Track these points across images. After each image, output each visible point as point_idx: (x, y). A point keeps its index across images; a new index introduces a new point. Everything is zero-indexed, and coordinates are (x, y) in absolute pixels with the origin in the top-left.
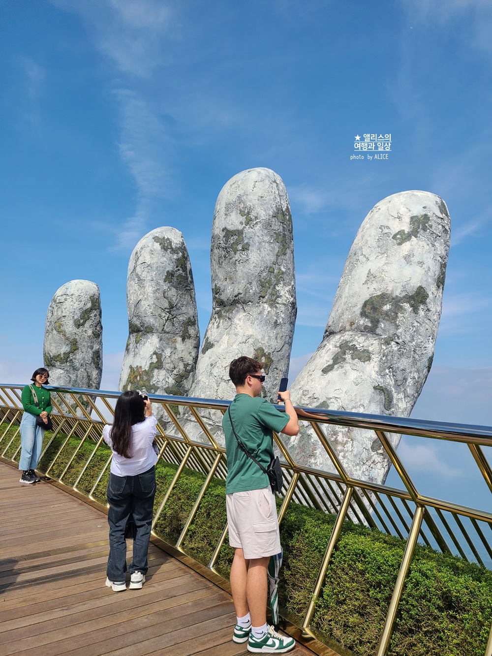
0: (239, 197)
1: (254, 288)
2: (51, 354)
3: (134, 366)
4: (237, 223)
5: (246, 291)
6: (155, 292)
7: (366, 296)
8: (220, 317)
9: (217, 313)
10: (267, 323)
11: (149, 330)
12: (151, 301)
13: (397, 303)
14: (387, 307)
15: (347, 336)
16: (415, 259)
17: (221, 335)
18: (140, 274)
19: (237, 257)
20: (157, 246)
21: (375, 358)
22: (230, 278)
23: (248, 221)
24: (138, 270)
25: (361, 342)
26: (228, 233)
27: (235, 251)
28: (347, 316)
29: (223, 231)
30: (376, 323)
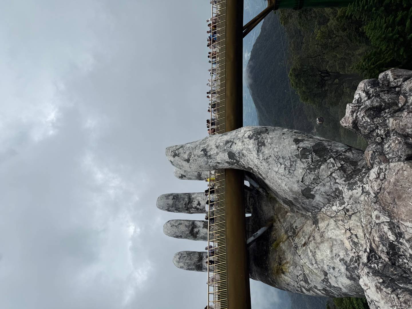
2: (198, 257)
18: (178, 224)
27: (178, 197)
29: (172, 200)
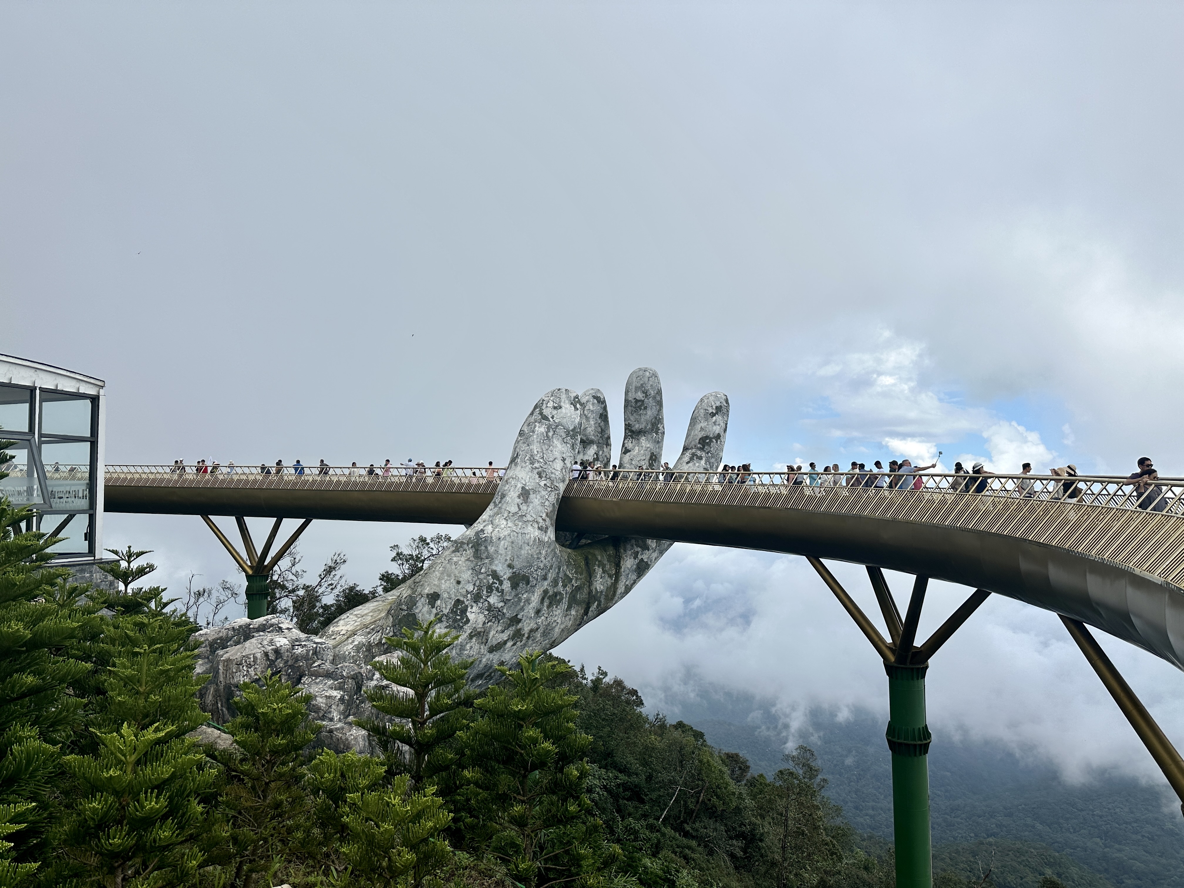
0: (642, 385)
1: (649, 426)
3: (585, 459)
4: (641, 396)
5: (646, 427)
6: (595, 424)
7: (700, 436)
8: (632, 438)
9: (630, 436)
10: (655, 442)
11: (592, 442)
12: (593, 428)
13: (711, 439)
14: (708, 441)
15: (694, 451)
16: (717, 423)
17: (634, 446)
19: (641, 412)
20: (596, 401)
21: (704, 459)
22: (638, 421)
23: (646, 396)
24: (586, 412)
25: (699, 453)
26: (637, 401)
28: (693, 443)
30: (704, 446)
